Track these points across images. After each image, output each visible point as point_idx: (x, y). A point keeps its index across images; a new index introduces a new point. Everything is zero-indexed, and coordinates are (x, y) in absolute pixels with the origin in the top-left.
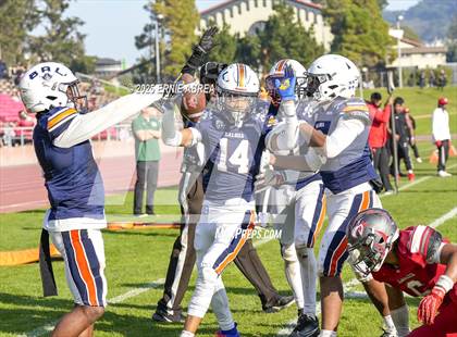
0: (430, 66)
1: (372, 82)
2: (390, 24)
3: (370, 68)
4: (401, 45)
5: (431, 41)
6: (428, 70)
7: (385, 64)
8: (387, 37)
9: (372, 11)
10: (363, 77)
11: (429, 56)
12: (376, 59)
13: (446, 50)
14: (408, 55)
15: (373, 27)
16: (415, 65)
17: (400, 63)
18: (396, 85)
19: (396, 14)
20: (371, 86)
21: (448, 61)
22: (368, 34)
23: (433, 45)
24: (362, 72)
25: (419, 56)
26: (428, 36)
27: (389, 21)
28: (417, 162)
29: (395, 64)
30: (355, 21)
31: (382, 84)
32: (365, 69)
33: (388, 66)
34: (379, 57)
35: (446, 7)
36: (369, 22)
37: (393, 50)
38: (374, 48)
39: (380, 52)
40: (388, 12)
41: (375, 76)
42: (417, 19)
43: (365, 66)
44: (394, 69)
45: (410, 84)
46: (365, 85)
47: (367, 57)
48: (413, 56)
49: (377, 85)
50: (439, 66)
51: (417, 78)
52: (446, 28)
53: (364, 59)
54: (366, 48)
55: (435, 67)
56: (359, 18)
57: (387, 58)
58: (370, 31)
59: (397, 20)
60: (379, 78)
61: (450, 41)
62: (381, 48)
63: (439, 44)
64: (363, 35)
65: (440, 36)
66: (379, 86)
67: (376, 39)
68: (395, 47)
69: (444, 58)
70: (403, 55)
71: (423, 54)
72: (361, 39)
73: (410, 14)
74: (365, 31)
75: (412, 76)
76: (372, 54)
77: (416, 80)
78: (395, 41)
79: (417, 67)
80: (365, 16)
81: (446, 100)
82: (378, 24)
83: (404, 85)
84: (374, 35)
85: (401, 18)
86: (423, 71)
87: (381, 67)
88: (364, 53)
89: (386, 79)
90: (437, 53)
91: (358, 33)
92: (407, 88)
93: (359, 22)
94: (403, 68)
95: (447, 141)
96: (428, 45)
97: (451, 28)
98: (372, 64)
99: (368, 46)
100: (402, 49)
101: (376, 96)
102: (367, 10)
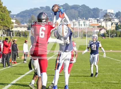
0: (23, 31)
1: (6, 34)
2: (12, 18)
3: (5, 31)
4: (15, 24)
5: (23, 23)
6: (22, 32)
7: (10, 29)
8: (10, 22)
9: (7, 14)
10: (3, 33)
11: (23, 28)
12: (7, 28)
13: (27, 26)
14: (16, 27)
15: (7, 19)
16: (18, 30)
17: (14, 29)
18: (13, 36)
19: (14, 15)
20: (5, 36)
21: (28, 29)
22: (5, 21)
23: (24, 25)
24: (3, 31)
25: (20, 28)
26: (22, 22)
27: (11, 17)
28: (18, 58)
29: (13, 30)
30: (1, 17)
31: (9, 35)
32: (4, 31)
33: (10, 30)
34: (8, 27)
35: (28, 14)
36: (6, 17)
37: (12, 26)
38: (7, 25)
39: (8, 26)
40: (11, 15)
41: (7, 33)
42: (19, 17)
43: (4, 30)
44: (12, 31)
45: (17, 36)
46: (4, 35)
47: (5, 27)
48: (18, 28)
49: (7, 35)
50: (25, 31)
51: (19, 34)
52: (28, 20)
53: (3, 28)
54: (4, 25)
55: (24, 31)
56: (3, 16)
57: (10, 28)
58: (6, 20)
59: (14, 17)
60: (8, 34)
61: (29, 24)
62: (9, 25)
63: (26, 24)
64: (4, 21)
65: (26, 22)
66: (8, 36)
67: (7, 22)
68: (13, 25)
69: (27, 29)
70: (15, 27)
71: (21, 27)
72: (3, 22)
73: (18, 15)
74: (4, 20)
75: (17, 33)
76: (6, 26)
77: (18, 35)
78: (13, 23)
79: (19, 31)
80: (4, 15)
81: (27, 41)
82: (8, 18)
83: (15, 36)
84: (7, 21)
85: (15, 16)
86: (21, 32)
87: (8, 30)
88: (4, 26)
89: (10, 34)
90: (25, 27)
91: (2, 20)
92: (16, 37)
93: (2, 17)
94: (15, 31)
95: (27, 52)
96: (22, 25)
97: (29, 20)
98: (6, 30)
99: (5, 24)
100: (15, 25)
101: (7, 39)
102: (5, 14)
